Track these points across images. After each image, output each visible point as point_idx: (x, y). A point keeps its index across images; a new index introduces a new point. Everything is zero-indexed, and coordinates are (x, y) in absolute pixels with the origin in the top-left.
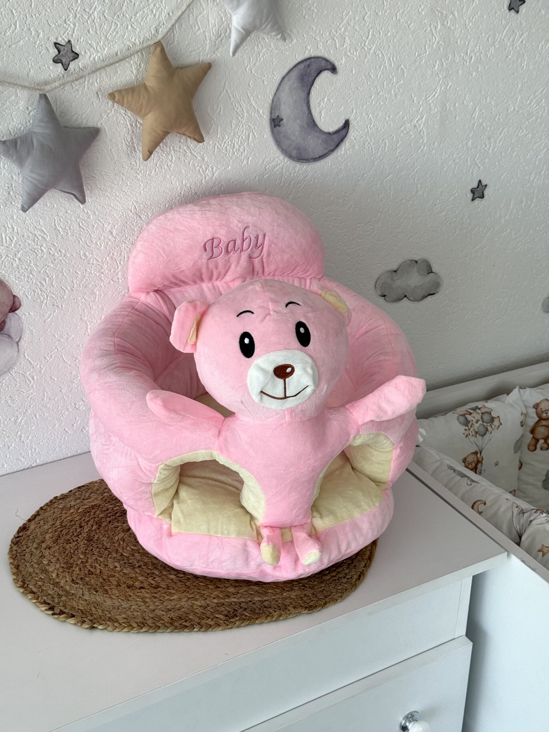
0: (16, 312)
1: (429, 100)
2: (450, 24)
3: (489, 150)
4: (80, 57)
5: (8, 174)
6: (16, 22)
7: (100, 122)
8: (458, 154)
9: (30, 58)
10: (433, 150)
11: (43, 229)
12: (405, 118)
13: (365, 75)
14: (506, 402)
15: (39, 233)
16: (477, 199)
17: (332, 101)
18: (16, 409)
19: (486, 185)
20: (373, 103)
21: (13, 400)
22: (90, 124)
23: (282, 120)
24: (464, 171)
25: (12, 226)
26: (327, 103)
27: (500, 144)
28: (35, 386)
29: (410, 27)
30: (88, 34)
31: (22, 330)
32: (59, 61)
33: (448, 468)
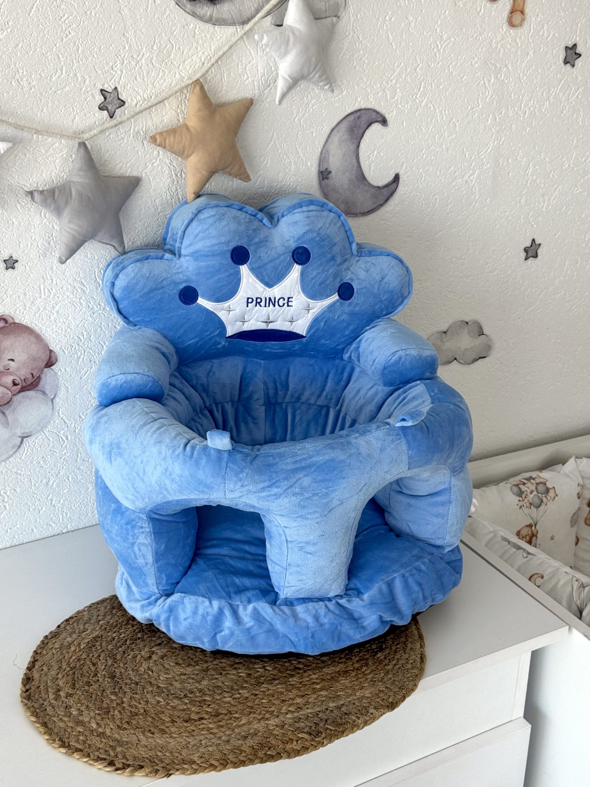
0: (52, 367)
1: (482, 155)
2: (504, 77)
3: (543, 207)
4: (126, 105)
5: (49, 223)
6: (62, 68)
7: (144, 171)
8: (511, 211)
9: (76, 104)
10: (485, 207)
11: (83, 281)
12: (457, 173)
13: (416, 128)
14: (562, 472)
15: (78, 285)
16: (531, 258)
17: (382, 154)
18: (48, 470)
19: (540, 244)
20: (424, 157)
21: (45, 461)
22: (135, 174)
23: (331, 172)
24: (517, 229)
25: (51, 277)
26: (376, 156)
27: (554, 202)
28: (68, 446)
29: (463, 80)
30: (135, 82)
31: (57, 387)
32: (105, 108)
33: (502, 539)
